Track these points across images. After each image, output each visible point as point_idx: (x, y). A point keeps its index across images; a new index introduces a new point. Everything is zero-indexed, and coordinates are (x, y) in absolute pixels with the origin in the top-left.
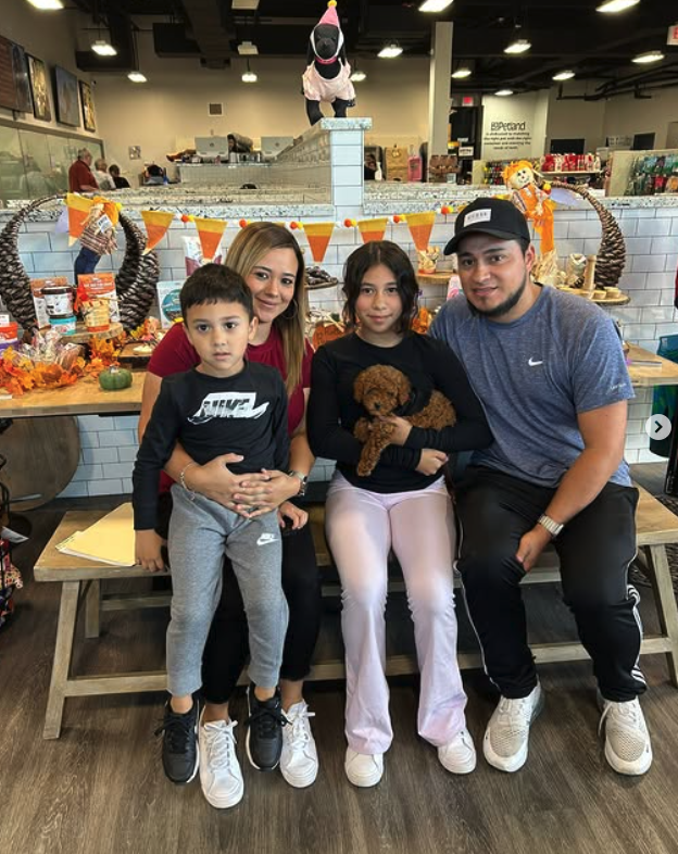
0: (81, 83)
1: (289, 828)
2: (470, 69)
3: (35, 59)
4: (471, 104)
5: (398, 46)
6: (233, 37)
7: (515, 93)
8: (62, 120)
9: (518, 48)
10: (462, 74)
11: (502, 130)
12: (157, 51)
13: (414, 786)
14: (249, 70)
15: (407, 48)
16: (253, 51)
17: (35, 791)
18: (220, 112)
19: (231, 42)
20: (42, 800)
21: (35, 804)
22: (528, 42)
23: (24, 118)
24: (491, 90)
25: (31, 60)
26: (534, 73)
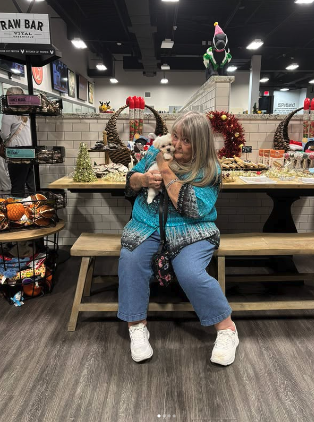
0: (89, 82)
1: (199, 371)
2: (268, 78)
3: (71, 71)
4: (268, 95)
5: (235, 66)
6: (159, 61)
7: (290, 90)
8: (80, 97)
9: (292, 67)
10: (265, 80)
11: (283, 107)
12: (124, 68)
13: (258, 361)
14: (164, 78)
15: (240, 67)
16: (168, 68)
17: (81, 350)
18: (150, 96)
19: (158, 64)
20: (84, 353)
21: (82, 354)
22: (298, 64)
23: (64, 96)
24: (278, 88)
25: (69, 71)
26: (300, 80)
